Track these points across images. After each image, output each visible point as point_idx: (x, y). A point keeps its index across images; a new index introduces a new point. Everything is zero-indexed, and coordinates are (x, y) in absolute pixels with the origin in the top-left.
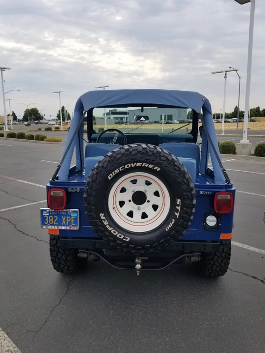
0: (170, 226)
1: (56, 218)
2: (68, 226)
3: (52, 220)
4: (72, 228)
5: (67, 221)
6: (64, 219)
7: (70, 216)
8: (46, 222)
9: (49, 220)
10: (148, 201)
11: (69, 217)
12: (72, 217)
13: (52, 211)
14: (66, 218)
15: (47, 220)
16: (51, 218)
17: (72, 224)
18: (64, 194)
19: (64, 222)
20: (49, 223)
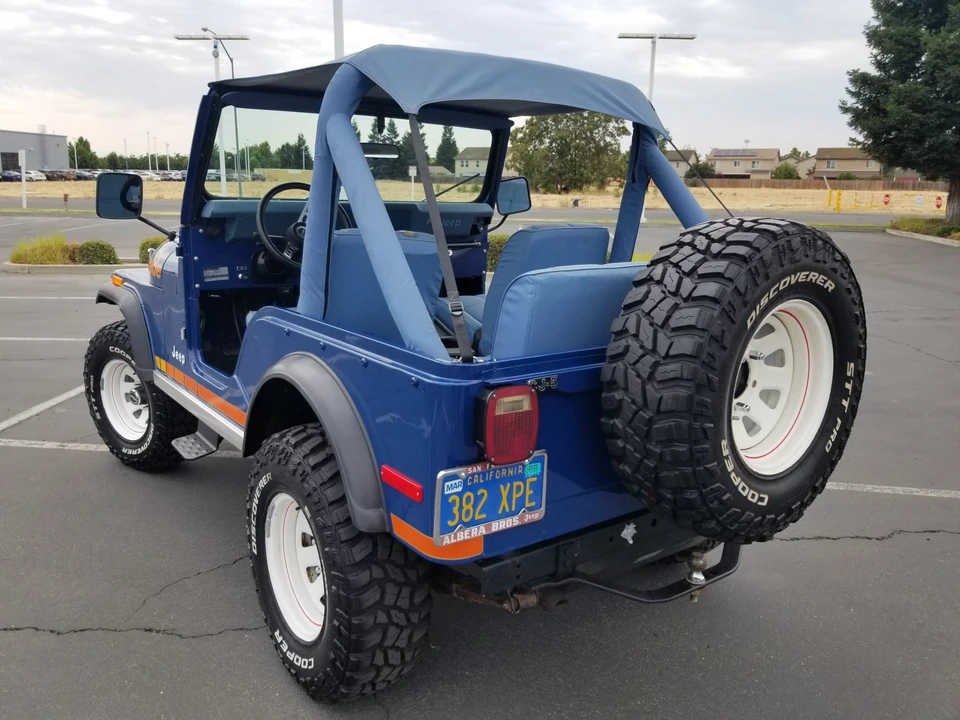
0: (833, 437)
1: (483, 494)
2: (516, 513)
3: (470, 507)
4: (529, 518)
5: (515, 496)
6: (505, 494)
7: (522, 478)
8: (453, 518)
9: (461, 507)
10: (755, 383)
11: (521, 484)
12: (529, 481)
13: (473, 475)
14: (511, 488)
15: (455, 510)
16: (468, 498)
17: (528, 505)
18: (532, 402)
19: (504, 502)
20: (461, 521)
